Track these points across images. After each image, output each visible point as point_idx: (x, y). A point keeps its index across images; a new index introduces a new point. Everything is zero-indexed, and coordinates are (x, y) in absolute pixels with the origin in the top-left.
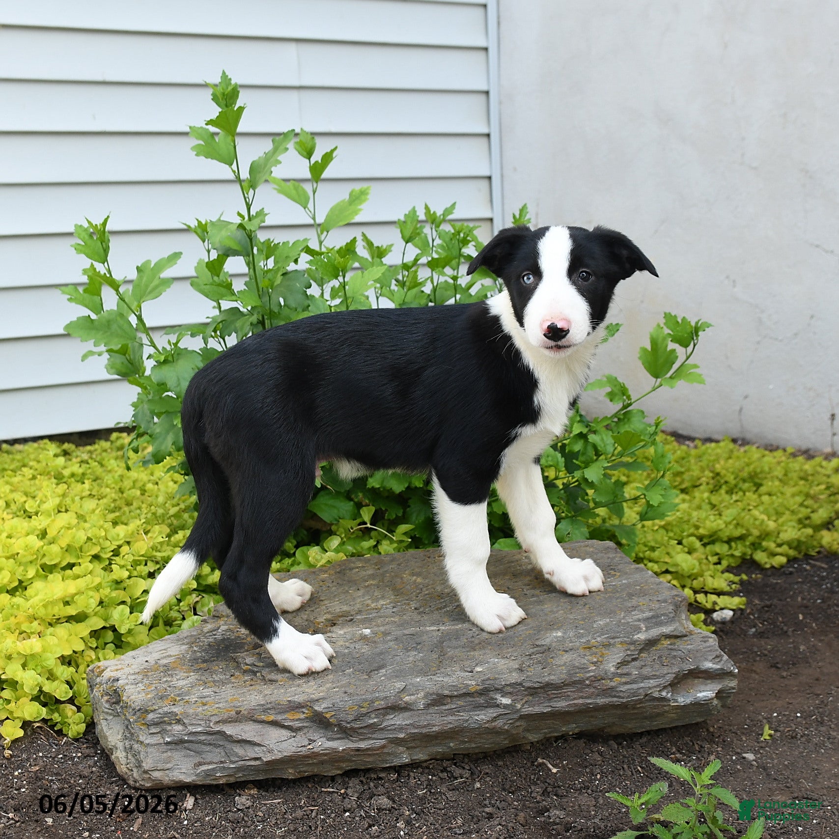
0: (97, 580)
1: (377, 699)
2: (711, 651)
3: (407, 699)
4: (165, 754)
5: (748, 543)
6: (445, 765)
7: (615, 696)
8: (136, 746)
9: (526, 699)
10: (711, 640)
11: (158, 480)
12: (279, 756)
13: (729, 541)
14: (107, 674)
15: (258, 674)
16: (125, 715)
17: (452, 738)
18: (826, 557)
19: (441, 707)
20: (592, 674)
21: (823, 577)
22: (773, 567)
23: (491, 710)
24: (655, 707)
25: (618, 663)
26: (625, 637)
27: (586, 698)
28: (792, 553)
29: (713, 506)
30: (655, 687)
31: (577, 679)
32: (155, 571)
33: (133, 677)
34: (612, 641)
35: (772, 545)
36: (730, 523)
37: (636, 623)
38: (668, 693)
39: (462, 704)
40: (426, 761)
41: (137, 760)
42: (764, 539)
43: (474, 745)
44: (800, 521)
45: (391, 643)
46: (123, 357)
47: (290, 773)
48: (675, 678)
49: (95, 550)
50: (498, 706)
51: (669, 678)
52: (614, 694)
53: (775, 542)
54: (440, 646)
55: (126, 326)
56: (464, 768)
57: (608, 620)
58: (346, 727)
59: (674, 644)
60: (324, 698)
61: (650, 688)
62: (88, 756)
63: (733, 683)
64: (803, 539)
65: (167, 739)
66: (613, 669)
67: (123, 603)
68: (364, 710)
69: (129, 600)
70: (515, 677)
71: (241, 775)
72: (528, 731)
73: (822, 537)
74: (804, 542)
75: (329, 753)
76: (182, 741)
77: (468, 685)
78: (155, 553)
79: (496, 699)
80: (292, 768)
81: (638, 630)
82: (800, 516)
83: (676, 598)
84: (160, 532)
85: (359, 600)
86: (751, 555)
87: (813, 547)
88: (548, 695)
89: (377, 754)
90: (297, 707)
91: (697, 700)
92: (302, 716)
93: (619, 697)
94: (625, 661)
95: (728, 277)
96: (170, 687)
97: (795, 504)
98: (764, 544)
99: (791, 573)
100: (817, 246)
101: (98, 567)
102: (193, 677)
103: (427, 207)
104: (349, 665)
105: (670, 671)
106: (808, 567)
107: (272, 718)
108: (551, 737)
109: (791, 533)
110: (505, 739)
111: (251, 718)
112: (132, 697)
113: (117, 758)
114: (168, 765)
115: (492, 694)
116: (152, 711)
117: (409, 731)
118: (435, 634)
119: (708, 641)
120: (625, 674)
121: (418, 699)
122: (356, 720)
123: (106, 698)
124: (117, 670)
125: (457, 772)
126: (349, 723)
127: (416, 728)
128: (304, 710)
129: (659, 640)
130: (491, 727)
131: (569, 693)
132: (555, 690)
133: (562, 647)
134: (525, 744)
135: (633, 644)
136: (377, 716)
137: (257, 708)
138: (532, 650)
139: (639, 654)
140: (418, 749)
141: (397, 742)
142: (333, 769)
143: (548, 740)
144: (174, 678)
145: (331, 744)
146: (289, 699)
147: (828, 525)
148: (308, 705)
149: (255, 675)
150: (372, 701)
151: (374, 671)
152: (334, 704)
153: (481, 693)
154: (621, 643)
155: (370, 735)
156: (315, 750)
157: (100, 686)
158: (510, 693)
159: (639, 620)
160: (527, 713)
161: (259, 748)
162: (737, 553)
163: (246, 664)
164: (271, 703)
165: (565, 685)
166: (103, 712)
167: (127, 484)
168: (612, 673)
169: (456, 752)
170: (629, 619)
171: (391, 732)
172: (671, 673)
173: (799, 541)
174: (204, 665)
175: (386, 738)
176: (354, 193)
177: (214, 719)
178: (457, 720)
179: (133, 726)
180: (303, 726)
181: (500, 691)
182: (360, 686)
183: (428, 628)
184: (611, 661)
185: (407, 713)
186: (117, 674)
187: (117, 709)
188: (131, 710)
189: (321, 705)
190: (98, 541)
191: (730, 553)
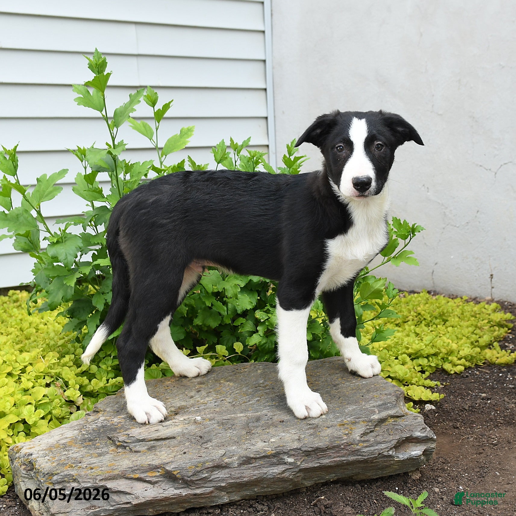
0: (12, 390)
1: (207, 461)
2: (419, 425)
3: (227, 460)
5: (440, 358)
6: (251, 503)
7: (360, 455)
8: (46, 498)
9: (304, 458)
10: (419, 418)
11: (46, 322)
12: (143, 500)
13: (428, 357)
14: (24, 451)
15: (127, 448)
16: (37, 478)
17: (256, 485)
18: (489, 366)
19: (249, 465)
20: (345, 441)
21: (487, 378)
22: (455, 373)
23: (281, 467)
24: (385, 462)
25: (361, 434)
26: (365, 417)
27: (342, 457)
28: (468, 364)
30: (385, 448)
31: (336, 445)
32: (50, 383)
33: (42, 452)
34: (357, 420)
35: (455, 359)
36: (428, 345)
37: (372, 409)
38: (393, 452)
39: (263, 463)
40: (239, 501)
41: (46, 507)
42: (450, 355)
43: (270, 490)
44: (472, 343)
45: (215, 425)
46: (27, 238)
47: (150, 512)
48: (397, 443)
49: (9, 369)
50: (285, 463)
51: (394, 442)
52: (359, 453)
53: (456, 357)
54: (246, 426)
55: (29, 218)
56: (264, 505)
57: (354, 407)
58: (187, 480)
59: (396, 421)
60: (172, 462)
61: (382, 449)
62: (10, 507)
63: (433, 446)
64: (474, 355)
65: (67, 492)
66: (358, 438)
67: (30, 404)
68: (198, 469)
69: (34, 402)
70: (296, 445)
71: (117, 514)
72: (304, 479)
73: (486, 353)
74: (475, 357)
75: (176, 498)
77: (265, 451)
78: (50, 371)
79: (284, 459)
80: (151, 508)
81: (373, 413)
82: (472, 340)
83: (397, 392)
84: (53, 357)
86: (442, 366)
87: (481, 360)
88: (317, 455)
89: (208, 497)
90: (154, 468)
91: (411, 456)
92: (158, 474)
93: (362, 456)
94: (366, 433)
95: (424, 185)
96: (67, 458)
97: (469, 332)
98: (450, 358)
99: (467, 376)
100: (481, 166)
101: (11, 381)
102: (84, 451)
103: (231, 140)
104: (188, 440)
105: (394, 438)
106: (478, 373)
107: (137, 476)
108: (319, 483)
109: (466, 351)
110: (290, 485)
111: (123, 476)
112: (42, 466)
113: (32, 506)
114: (68, 509)
115: (281, 456)
116: (56, 474)
117: (228, 481)
118: (243, 418)
119: (417, 419)
120: (366, 441)
121: (234, 460)
122: (194, 475)
123: (23, 467)
124: (30, 448)
125: (260, 507)
126: (189, 477)
127: (233, 479)
128: (159, 470)
129: (387, 419)
130: (281, 477)
131: (331, 454)
132: (322, 452)
133: (326, 425)
134: (303, 488)
135: (370, 422)
136: (207, 472)
137: (127, 470)
138: (306, 427)
139: (374, 428)
140: (234, 493)
141: (220, 489)
142: (178, 508)
143: (317, 485)
144: (70, 452)
145: (177, 492)
146: (149, 463)
147: (489, 346)
148: (162, 467)
149: (125, 449)
150: (204, 463)
151: (204, 443)
152: (179, 465)
153: (275, 455)
154: (363, 421)
155: (203, 485)
156: (167, 496)
157: (19, 459)
158: (293, 455)
159: (374, 407)
160: (304, 467)
161: (129, 496)
162: (433, 365)
163: (119, 442)
164: (136, 466)
165: (328, 449)
166: (21, 476)
167: (25, 325)
168: (358, 440)
169: (258, 495)
170: (368, 406)
171: (217, 482)
172: (395, 440)
173: (472, 356)
174: (91, 443)
175: (213, 487)
176: (184, 130)
177: (99, 478)
178: (259, 473)
179: (43, 485)
180: (159, 481)
181: (286, 454)
182: (196, 453)
183: (239, 415)
184: (357, 433)
185: (227, 470)
186: (31, 451)
187: (31, 474)
188: (41, 474)
189: (170, 466)
190: (11, 363)
191: (428, 364)
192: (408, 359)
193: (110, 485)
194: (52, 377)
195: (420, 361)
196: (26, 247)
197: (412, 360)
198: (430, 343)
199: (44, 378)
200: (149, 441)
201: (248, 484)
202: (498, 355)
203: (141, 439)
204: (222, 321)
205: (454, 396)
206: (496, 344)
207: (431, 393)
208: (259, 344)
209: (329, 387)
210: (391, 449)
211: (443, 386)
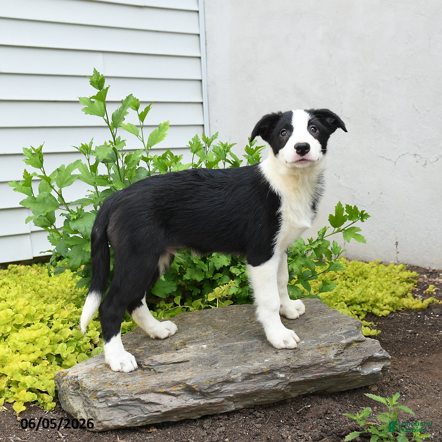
0: (46, 331)
1: (218, 377)
2: (377, 347)
3: (233, 377)
4: (109, 412)
5: (370, 305)
6: (251, 411)
7: (335, 371)
8: (92, 409)
9: (292, 374)
10: (376, 343)
12: (170, 409)
13: (360, 304)
14: (70, 375)
15: (152, 370)
16: (84, 394)
17: (255, 396)
18: (406, 311)
19: (250, 380)
20: (324, 360)
21: (409, 319)
22: (383, 316)
23: (275, 381)
24: (353, 376)
25: (335, 355)
26: (336, 342)
27: (321, 372)
28: (391, 309)
29: (348, 287)
30: (354, 365)
31: (316, 363)
32: (73, 326)
33: (85, 375)
34: (330, 344)
35: (382, 305)
36: (360, 295)
37: (340, 335)
38: (360, 368)
39: (260, 378)
40: (242, 409)
41: (93, 416)
42: (376, 302)
43: (266, 400)
45: (219, 351)
47: (175, 418)
48: (363, 361)
49: (41, 316)
50: (278, 378)
51: (360, 361)
52: (334, 369)
53: (382, 303)
54: (243, 351)
55: (53, 201)
56: (261, 413)
57: (326, 335)
58: (204, 392)
59: (359, 345)
60: (191, 379)
61: (351, 366)
63: (389, 364)
64: (394, 302)
65: (109, 404)
66: (333, 358)
68: (212, 383)
70: (285, 364)
71: (149, 421)
72: (291, 391)
73: (403, 301)
74: (395, 304)
75: (196, 406)
76: (117, 405)
77: (262, 369)
78: (72, 317)
79: (277, 375)
80: (176, 415)
81: (341, 338)
82: (391, 291)
83: (357, 323)
84: (73, 307)
85: (195, 332)
86: (371, 310)
87: (400, 306)
88: (302, 372)
89: (219, 406)
90: (177, 384)
91: (373, 372)
92: (180, 388)
93: (337, 371)
94: (338, 354)
95: (335, 174)
96: (106, 378)
97: (387, 286)
99: (393, 318)
100: (383, 157)
101: (44, 325)
103: (204, 135)
104: (199, 362)
106: (400, 316)
107: (164, 390)
108: (301, 395)
109: (390, 299)
110: (282, 395)
111: (153, 391)
112: (87, 384)
113: (80, 417)
114: (111, 418)
115: (275, 372)
116: (99, 391)
117: (235, 393)
118: (240, 346)
119: (375, 343)
120: (339, 360)
121: (238, 376)
122: (209, 388)
123: (71, 387)
124: (75, 372)
125: (258, 414)
126: (205, 390)
127: (239, 391)
128: (181, 385)
129: (352, 343)
130: (276, 389)
131: (313, 370)
132: (306, 369)
133: (306, 348)
134: (289, 399)
136: (219, 386)
137: (156, 386)
139: (344, 350)
140: (238, 403)
141: (229, 399)
142: (196, 415)
143: (299, 397)
144: (107, 374)
145: (197, 401)
146: (172, 380)
147: (404, 296)
148: (182, 383)
149: (150, 370)
150: (216, 379)
151: (213, 364)
152: (196, 381)
153: (269, 372)
154: (335, 345)
155: (216, 396)
156: (189, 405)
157: (67, 381)
158: (284, 371)
159: (341, 334)
160: (292, 381)
161: (159, 406)
162: (365, 309)
163: (145, 365)
164: (163, 383)
165: (310, 366)
166: (70, 394)
167: (37, 287)
169: (256, 404)
170: (336, 333)
171: (226, 394)
172: (361, 359)
173: (393, 303)
175: (224, 397)
176: (161, 126)
177: (134, 392)
178: (259, 386)
179: (89, 399)
180: (181, 394)
181: (279, 371)
182: (208, 372)
183: (236, 343)
184: (331, 354)
185: (233, 384)
186: (76, 374)
187: (78, 392)
188: (87, 391)
189: (190, 382)
190: (41, 312)
191: (361, 309)
192: (346, 305)
193: (143, 397)
194: (74, 322)
195: (355, 307)
196: (45, 224)
197: (348, 306)
198: (361, 293)
199: (68, 323)
200: (169, 364)
201: (250, 395)
202: (413, 303)
203: (162, 362)
204: (205, 275)
205: (387, 332)
206: (409, 294)
207: (370, 330)
208: (236, 294)
209: (302, 321)
210: (358, 366)
211: (377, 325)
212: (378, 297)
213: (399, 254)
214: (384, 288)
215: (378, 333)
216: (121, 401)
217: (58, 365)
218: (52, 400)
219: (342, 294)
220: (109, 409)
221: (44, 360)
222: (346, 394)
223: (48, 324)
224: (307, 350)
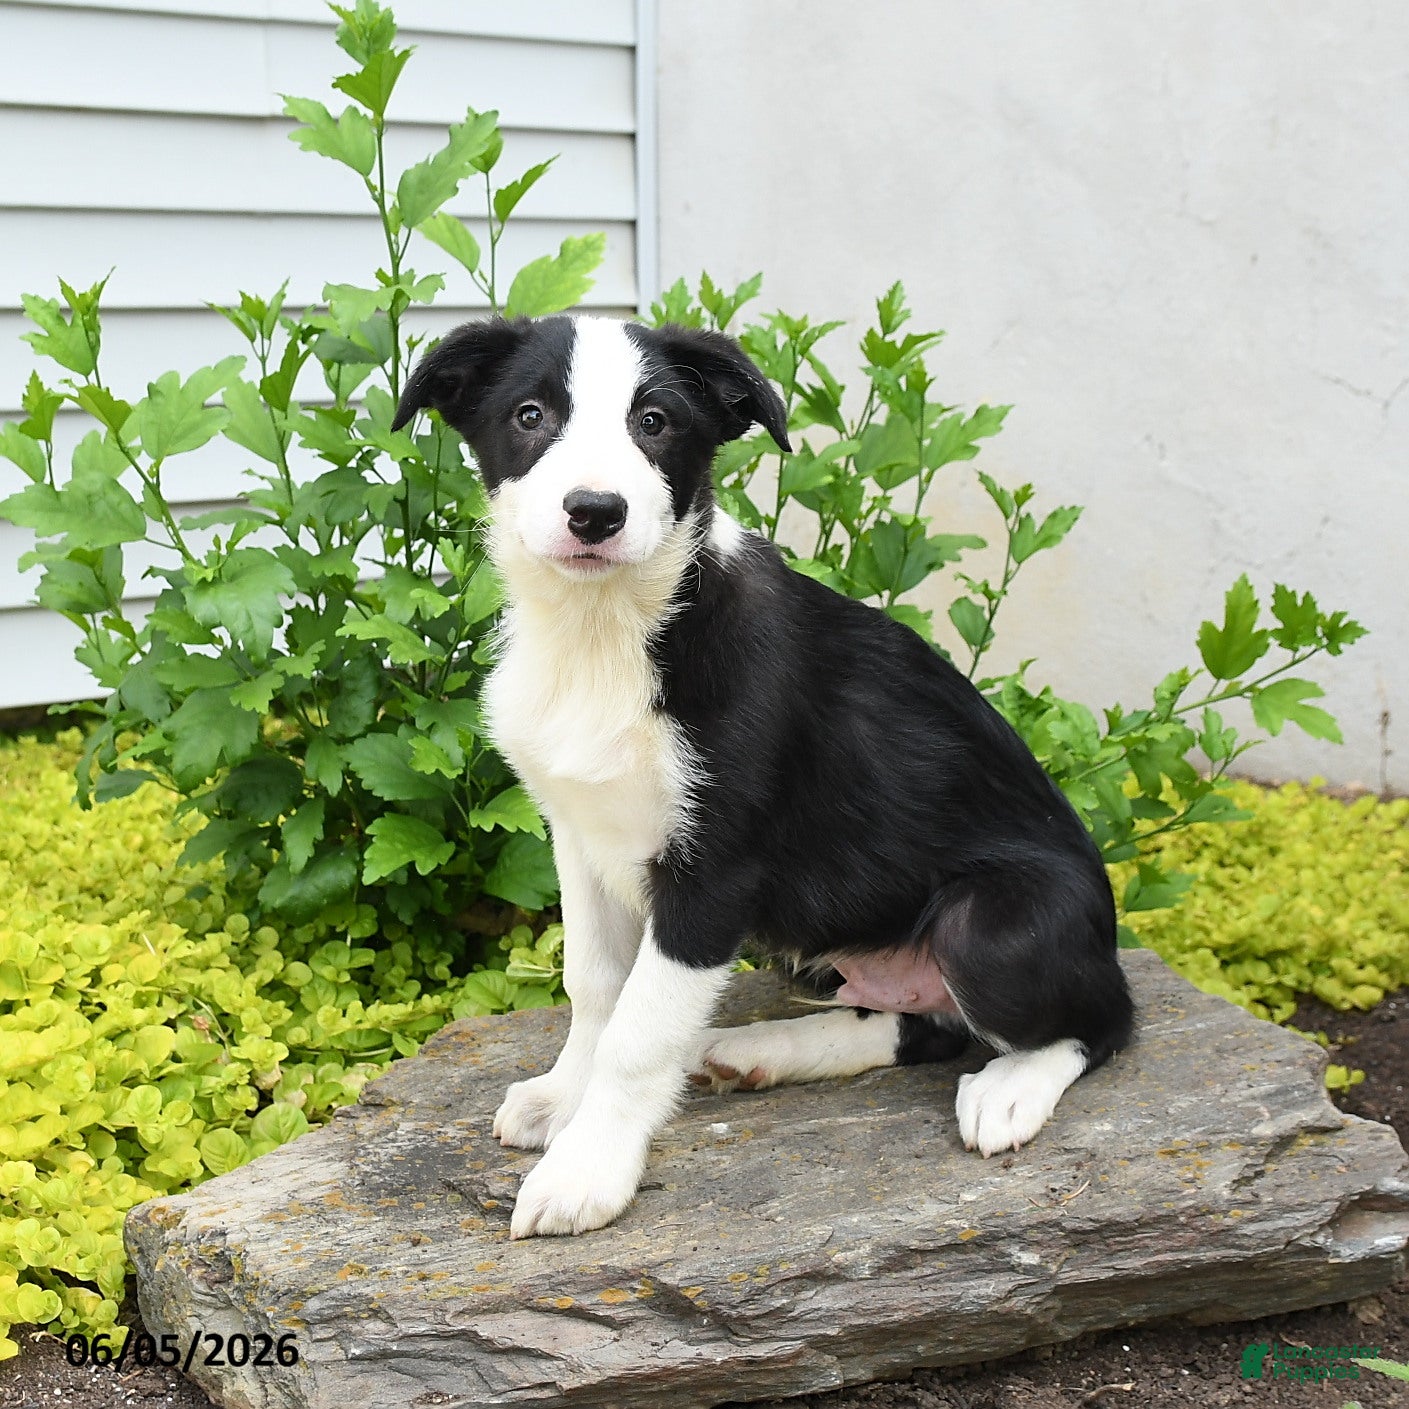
1: (783, 1258)
2: (1390, 1157)
3: (839, 1257)
4: (351, 1382)
5: (1305, 962)
6: (899, 1392)
7: (1233, 1246)
9: (1066, 1253)
12: (595, 1378)
13: (1271, 957)
14: (193, 1223)
16: (249, 1305)
17: (923, 1335)
19: (904, 1273)
20: (1191, 1202)
22: (1355, 1008)
23: (1004, 1277)
24: (1300, 1267)
25: (1234, 1182)
26: (1236, 1131)
27: (1179, 1250)
28: (1384, 980)
30: (1305, 1226)
31: (1163, 1212)
32: (178, 1017)
33: (256, 1227)
34: (1213, 1139)
35: (1350, 967)
36: (1270, 922)
37: (1250, 1105)
38: (1326, 1237)
39: (944, 1266)
40: (867, 1384)
41: (290, 1395)
42: (1328, 954)
43: (961, 1349)
44: (1379, 919)
45: (777, 1150)
48: (1338, 1209)
49: (55, 974)
50: (1012, 1269)
51: (1330, 1208)
52: (1230, 1240)
53: (1350, 958)
55: (124, 507)
57: (1194, 1099)
58: (729, 1316)
59: (1322, 1144)
60: (675, 1260)
61: (1296, 1229)
62: (152, 1394)
64: (1396, 954)
65: (353, 1350)
66: (1226, 1193)
68: (760, 1282)
70: (1043, 1212)
72: (1059, 1318)
74: (1398, 961)
75: (696, 1370)
76: (385, 1355)
77: (952, 1230)
78: (171, 980)
79: (1010, 1255)
80: (615, 1403)
81: (1255, 1117)
86: (1311, 984)
88: (1108, 1245)
89: (783, 1370)
90: (621, 1279)
91: (1374, 1252)
92: (633, 1297)
93: (1240, 1247)
94: (1244, 1178)
95: (1148, 438)
96: (337, 1244)
98: (1332, 962)
99: (1392, 1019)
100: (1338, 381)
102: (379, 1226)
103: (705, 280)
104: (703, 1193)
105: (1330, 1196)
107: (569, 1302)
109: (1378, 941)
110: (1022, 1334)
111: (527, 1303)
112: (267, 1267)
114: (361, 1403)
115: (1001, 1246)
116: (314, 1295)
117: (847, 1322)
119: (1381, 1138)
120: (1249, 1203)
121: (860, 1256)
122: (747, 1301)
123: (198, 1271)
124: (213, 1214)
126: (734, 1307)
127: (862, 1316)
128: (635, 1285)
129: (1295, 1136)
130: (1004, 1311)
131: (1147, 1241)
132: (1121, 1236)
133: (1121, 1152)
135: (1252, 1144)
136: (785, 1293)
137: (537, 1282)
138: (1059, 1158)
139: (1266, 1162)
140: (857, 1359)
141: (822, 1344)
142: (691, 1404)
144: (342, 1228)
145: (699, 1351)
146: (603, 1263)
148: (643, 1275)
150: (775, 1264)
151: (757, 1204)
152: (699, 1270)
153: (979, 1244)
154: (1231, 1143)
155: (774, 1332)
156: (670, 1363)
157: (179, 1247)
158: (1037, 1243)
159: (1254, 1098)
160: (1067, 1282)
161: (549, 1364)
162: (1289, 980)
163: (490, 1196)
164: (564, 1272)
165: (1140, 1226)
166: (191, 1301)
168: (1228, 1200)
169: (923, 1365)
170: (1234, 1097)
171: (813, 1324)
172: (1331, 1200)
173: (1391, 958)
174: (395, 1199)
175: (804, 1337)
176: (571, 247)
177: (453, 1307)
178: (938, 1298)
179: (272, 1326)
180: (636, 1318)
181: (1017, 1240)
182: (740, 1234)
183: (842, 1120)
184: (1218, 1178)
185: (839, 1287)
186: (216, 1223)
187: (224, 1294)
188: (266, 1294)
189: (672, 1274)
190: (56, 955)
191: (1273, 979)
192: (1215, 963)
193: (485, 1328)
194: (180, 999)
195: (1248, 969)
196: (84, 598)
197: (1224, 965)
198: (1274, 915)
199: (159, 1004)
201: (904, 1332)
210: (1322, 1227)
211: (1338, 1047)
212: (1335, 933)
213: (1390, 760)
214: (1349, 895)
215: (1352, 1081)
216: (401, 1338)
217: (126, 1171)
218: (115, 1315)
219: (1197, 917)
220: (350, 1368)
221: (74, 1149)
222: (1260, 1333)
223: (83, 1003)
224: (1125, 1158)
